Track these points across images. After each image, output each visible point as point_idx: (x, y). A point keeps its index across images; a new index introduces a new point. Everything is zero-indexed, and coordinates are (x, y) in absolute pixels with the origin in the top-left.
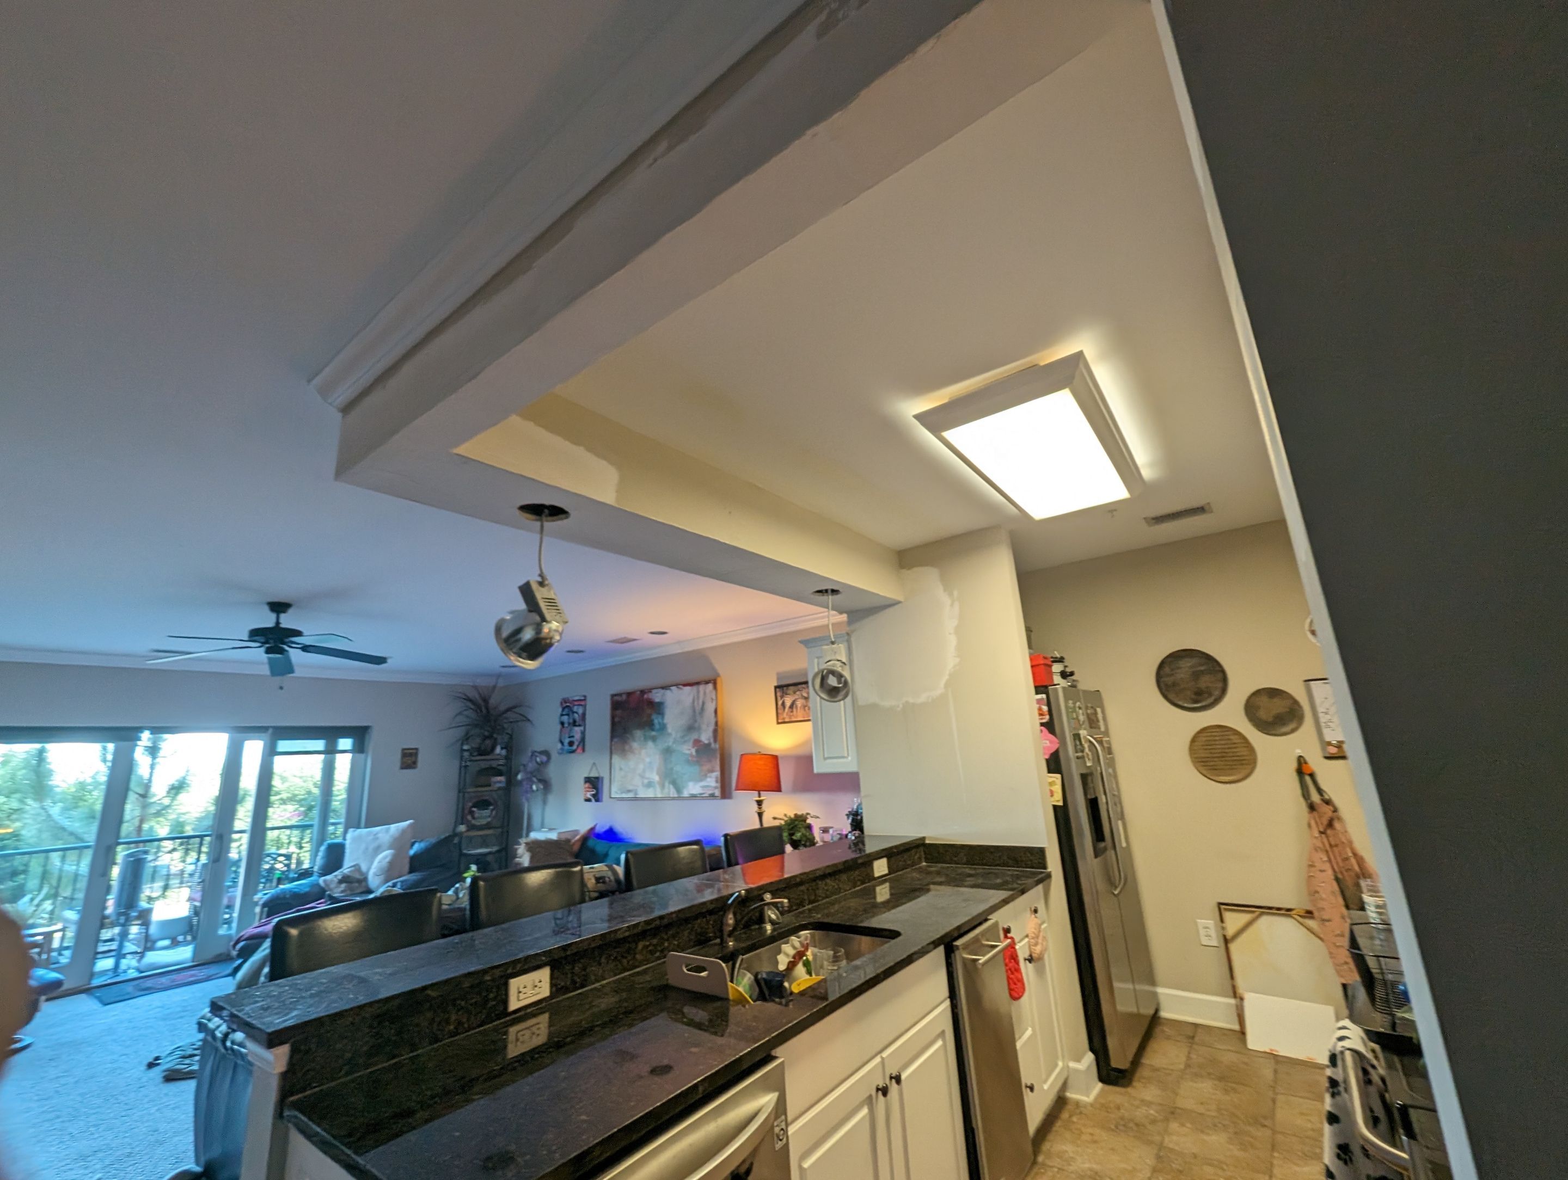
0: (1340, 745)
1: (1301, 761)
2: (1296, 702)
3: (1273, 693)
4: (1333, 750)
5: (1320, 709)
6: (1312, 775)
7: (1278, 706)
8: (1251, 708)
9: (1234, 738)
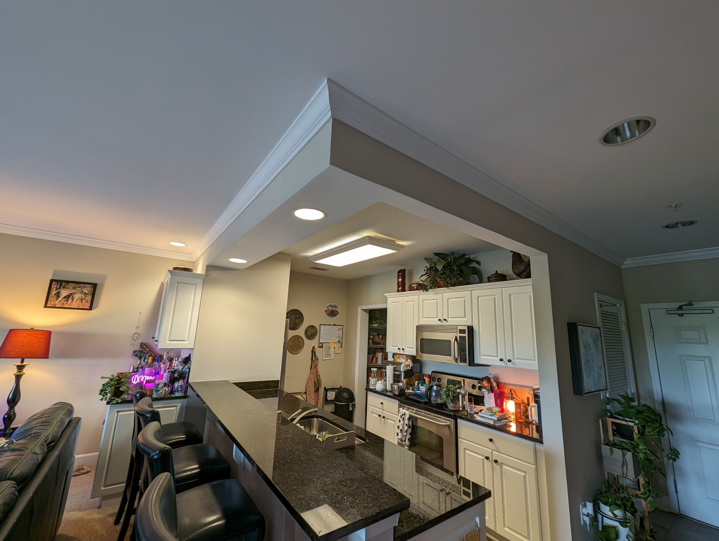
0: (322, 343)
1: (314, 347)
2: (317, 330)
3: (313, 327)
4: (321, 345)
5: (321, 333)
6: (315, 352)
7: (313, 331)
8: (306, 331)
9: (301, 340)
